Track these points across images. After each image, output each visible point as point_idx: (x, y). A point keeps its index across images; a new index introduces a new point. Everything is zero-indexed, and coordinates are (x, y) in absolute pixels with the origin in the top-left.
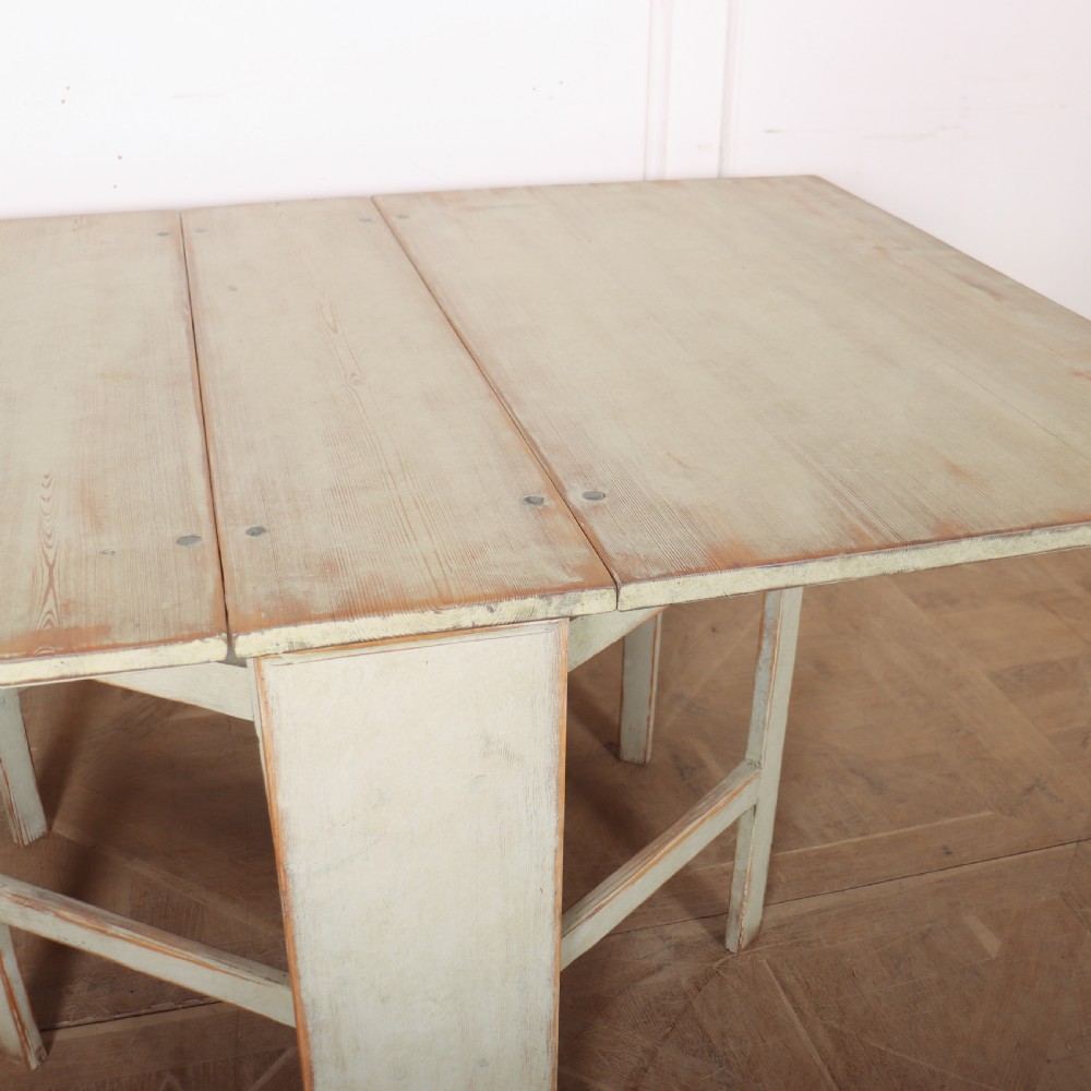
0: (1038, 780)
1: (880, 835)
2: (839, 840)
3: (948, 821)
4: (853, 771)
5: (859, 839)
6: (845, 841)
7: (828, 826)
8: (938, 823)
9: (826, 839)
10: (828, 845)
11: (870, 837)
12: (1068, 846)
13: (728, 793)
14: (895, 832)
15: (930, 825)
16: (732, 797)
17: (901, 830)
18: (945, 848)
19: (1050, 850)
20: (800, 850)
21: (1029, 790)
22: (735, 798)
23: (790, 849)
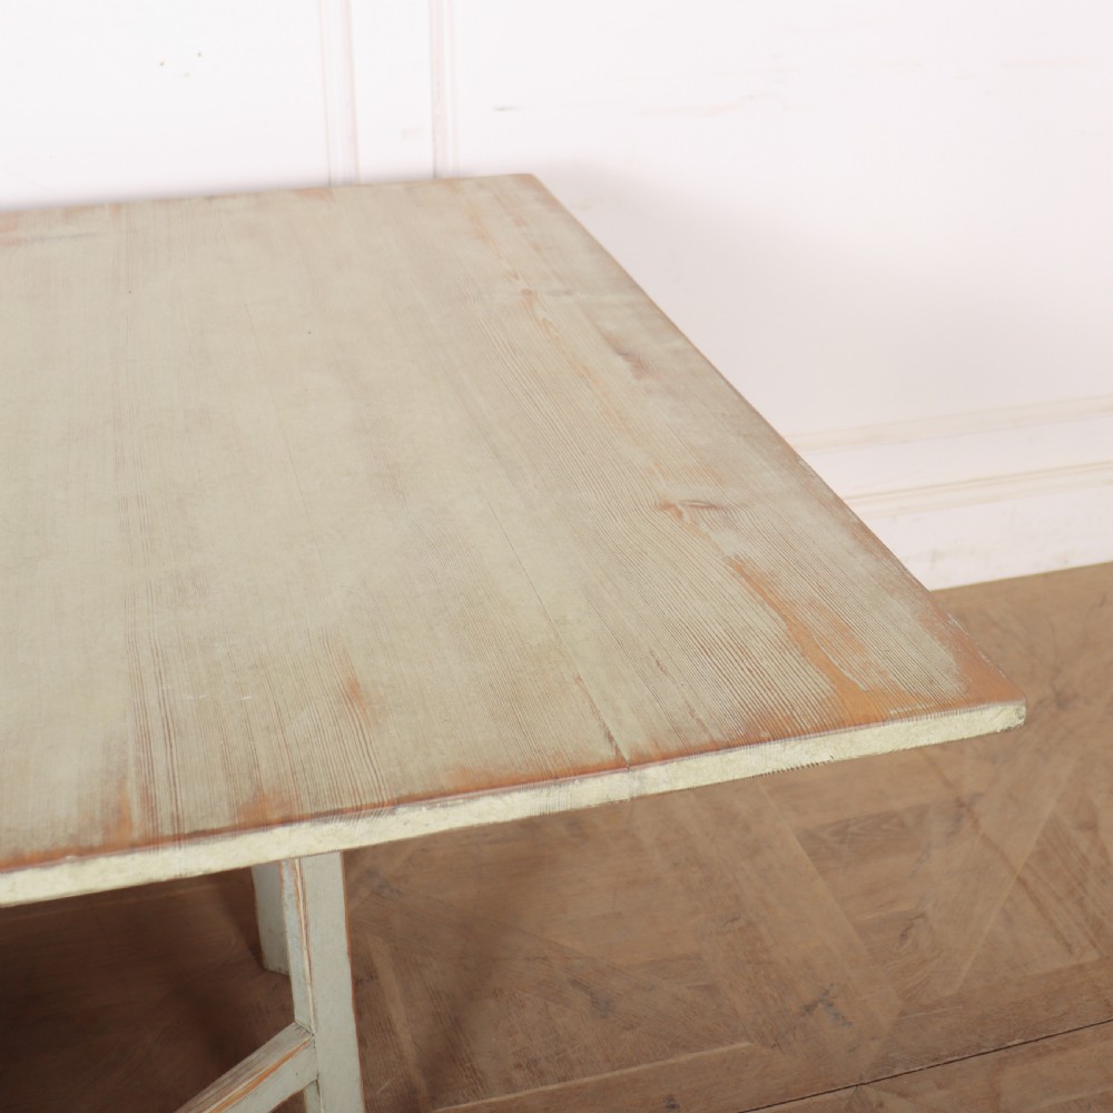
0: (827, 992)
1: (586, 1080)
2: (528, 1087)
3: (685, 1058)
4: (575, 983)
5: (556, 1086)
6: (536, 1090)
7: (519, 1066)
8: (671, 1061)
9: (510, 1086)
10: (512, 1096)
11: (570, 1083)
12: (842, 1094)
13: (252, 1075)
14: (608, 1075)
15: (660, 1063)
16: (260, 1080)
17: (617, 1073)
18: (670, 1098)
19: (817, 1098)
20: (470, 1104)
21: (809, 1009)
22: (266, 1080)
23: (457, 1103)
